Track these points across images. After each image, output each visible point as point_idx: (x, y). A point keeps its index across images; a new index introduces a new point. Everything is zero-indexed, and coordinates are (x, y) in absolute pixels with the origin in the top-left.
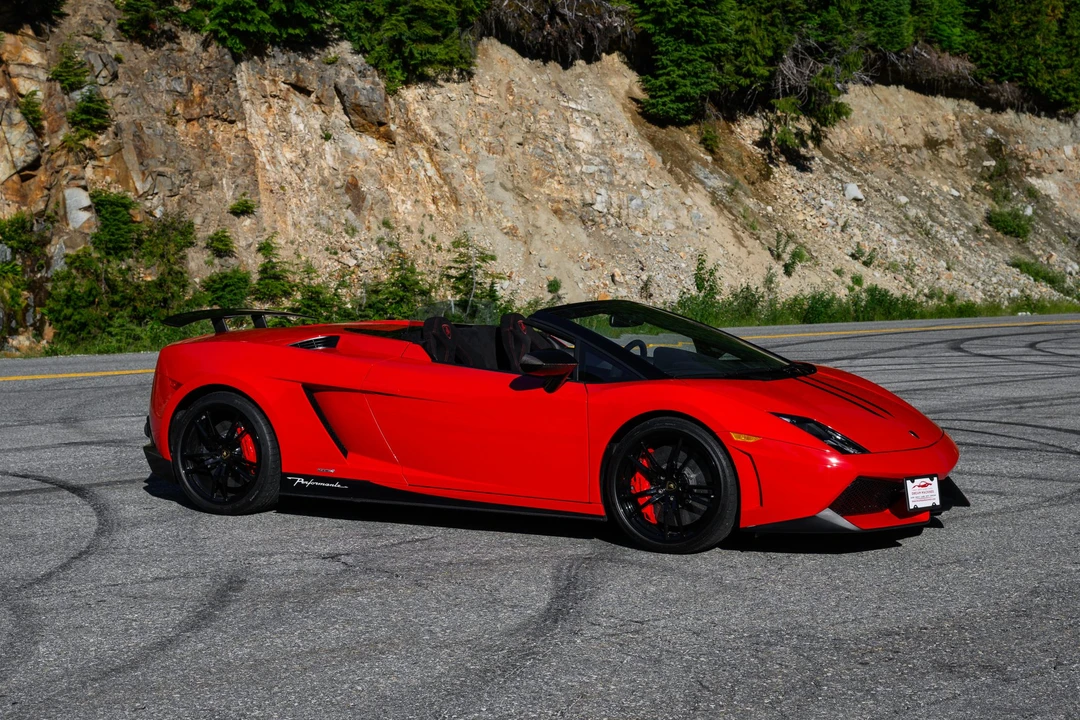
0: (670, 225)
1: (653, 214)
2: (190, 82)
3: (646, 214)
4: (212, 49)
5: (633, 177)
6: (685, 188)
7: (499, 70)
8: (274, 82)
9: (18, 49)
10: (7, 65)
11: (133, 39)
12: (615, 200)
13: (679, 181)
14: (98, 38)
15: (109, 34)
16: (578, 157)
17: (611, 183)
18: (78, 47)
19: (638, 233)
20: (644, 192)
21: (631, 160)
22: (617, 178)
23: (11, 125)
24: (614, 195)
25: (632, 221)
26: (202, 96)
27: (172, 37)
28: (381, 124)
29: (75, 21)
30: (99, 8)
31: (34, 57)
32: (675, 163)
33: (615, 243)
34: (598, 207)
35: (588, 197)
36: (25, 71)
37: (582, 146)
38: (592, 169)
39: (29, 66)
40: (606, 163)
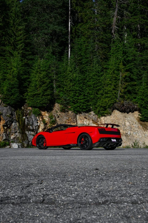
0: (141, 136)
1: (138, 135)
2: (69, 118)
3: (136, 135)
4: (73, 113)
5: (136, 129)
6: (145, 131)
7: (116, 114)
8: (82, 117)
9: (45, 114)
10: (43, 116)
11: (62, 112)
12: (131, 133)
13: (144, 130)
14: (57, 112)
15: (59, 112)
16: (126, 126)
17: (131, 130)
18: (54, 113)
19: (135, 138)
20: (136, 132)
21: (135, 127)
22: (132, 129)
23: (41, 124)
24: (131, 132)
25: (134, 136)
26: (71, 119)
27: (68, 111)
28: (96, 122)
29: (54, 110)
30: (58, 108)
31: (47, 115)
32: (144, 127)
33: (130, 139)
34: (128, 134)
35: (127, 132)
36: (45, 117)
37: (127, 125)
38: (128, 128)
39: (46, 116)
40: (130, 127)
